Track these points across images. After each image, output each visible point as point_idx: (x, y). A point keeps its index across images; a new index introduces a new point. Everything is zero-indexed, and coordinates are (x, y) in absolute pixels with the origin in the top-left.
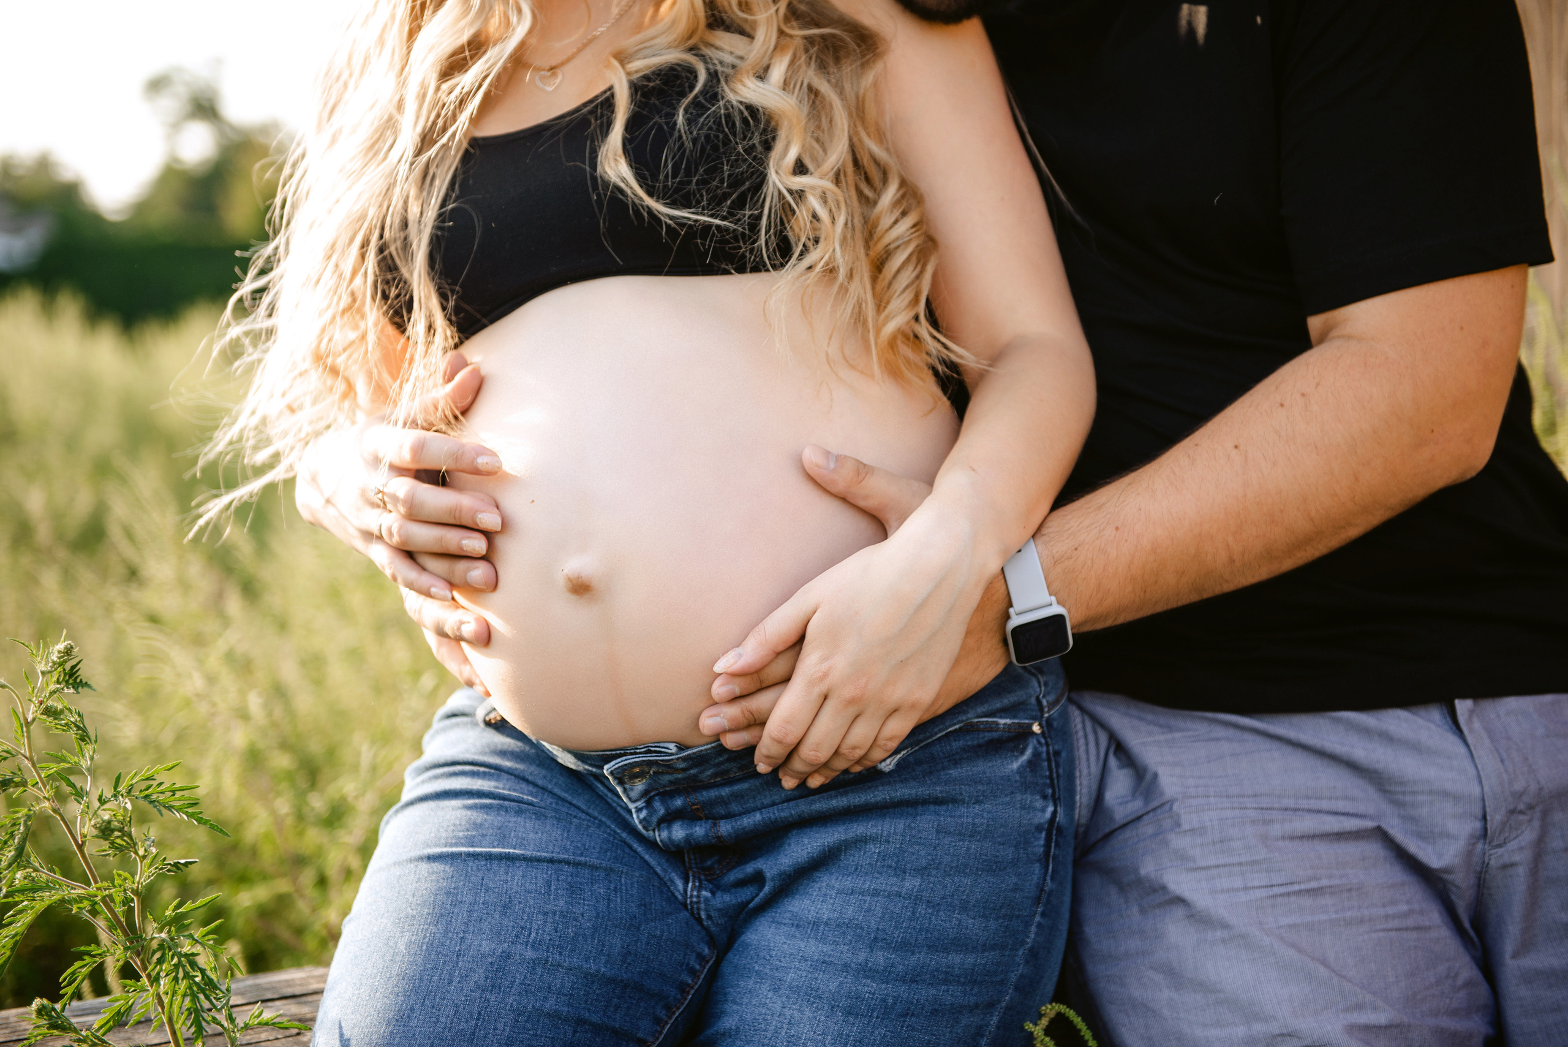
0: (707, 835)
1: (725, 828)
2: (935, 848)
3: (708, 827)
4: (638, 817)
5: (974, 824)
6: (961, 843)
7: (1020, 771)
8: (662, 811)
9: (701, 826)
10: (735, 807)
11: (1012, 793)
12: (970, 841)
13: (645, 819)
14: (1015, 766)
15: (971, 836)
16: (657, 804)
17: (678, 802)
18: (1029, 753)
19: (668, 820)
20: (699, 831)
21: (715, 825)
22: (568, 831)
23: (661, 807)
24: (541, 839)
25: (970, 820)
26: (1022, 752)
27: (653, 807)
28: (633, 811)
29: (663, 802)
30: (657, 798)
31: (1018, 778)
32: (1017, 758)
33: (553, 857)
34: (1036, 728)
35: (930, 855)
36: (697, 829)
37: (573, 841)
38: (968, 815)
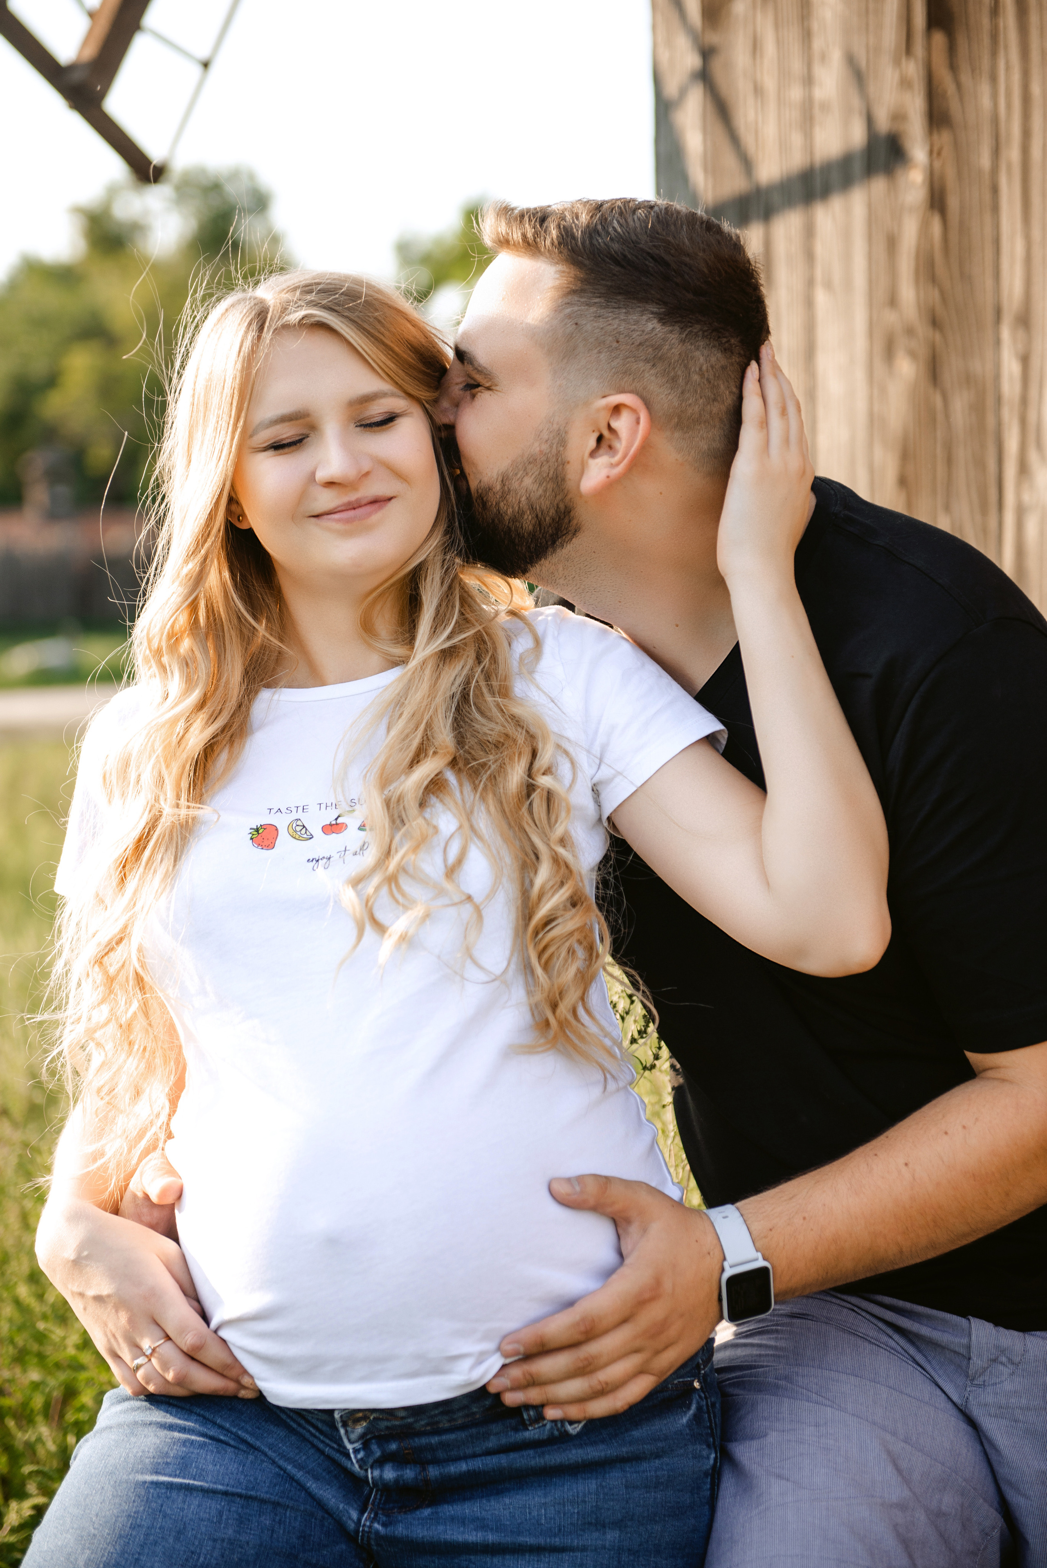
0: (416, 1478)
1: (433, 1472)
2: (627, 1502)
3: (418, 1471)
4: (356, 1457)
5: (657, 1476)
6: (648, 1495)
7: (689, 1425)
8: (378, 1453)
9: (411, 1469)
10: (441, 1454)
11: (686, 1445)
12: (655, 1492)
13: (362, 1459)
14: (685, 1420)
15: (655, 1487)
16: (374, 1447)
17: (393, 1446)
18: (694, 1407)
19: (380, 1463)
20: (409, 1474)
21: (424, 1469)
22: (244, 1466)
23: (378, 1450)
24: (218, 1471)
25: (653, 1473)
26: (689, 1408)
27: (370, 1449)
28: (351, 1451)
29: (380, 1446)
30: (373, 1441)
31: (688, 1431)
32: (685, 1413)
33: (228, 1491)
34: (696, 1384)
35: (623, 1508)
36: (408, 1471)
37: (247, 1475)
38: (650, 1469)
